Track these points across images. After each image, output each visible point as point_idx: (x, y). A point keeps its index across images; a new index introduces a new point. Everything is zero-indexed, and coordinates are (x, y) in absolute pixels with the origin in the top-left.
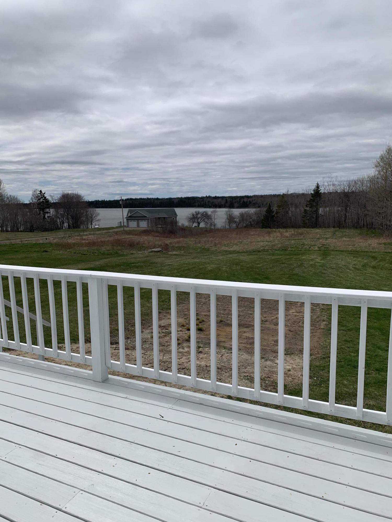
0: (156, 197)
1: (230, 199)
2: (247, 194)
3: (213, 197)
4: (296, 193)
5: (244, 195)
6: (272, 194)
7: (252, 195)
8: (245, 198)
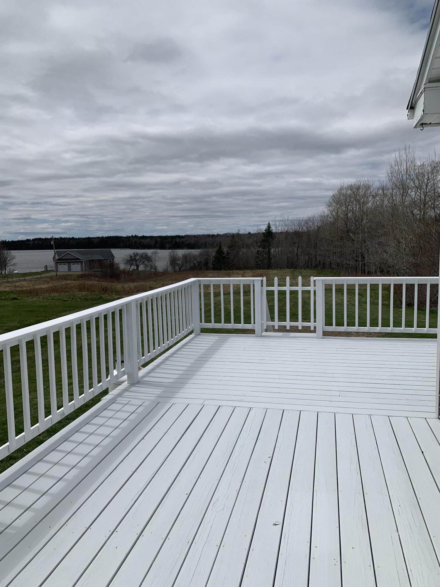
0: (71, 237)
1: (160, 239)
2: (178, 234)
3: (140, 237)
4: (231, 233)
5: (175, 235)
6: (206, 234)
7: (184, 235)
8: (177, 238)
